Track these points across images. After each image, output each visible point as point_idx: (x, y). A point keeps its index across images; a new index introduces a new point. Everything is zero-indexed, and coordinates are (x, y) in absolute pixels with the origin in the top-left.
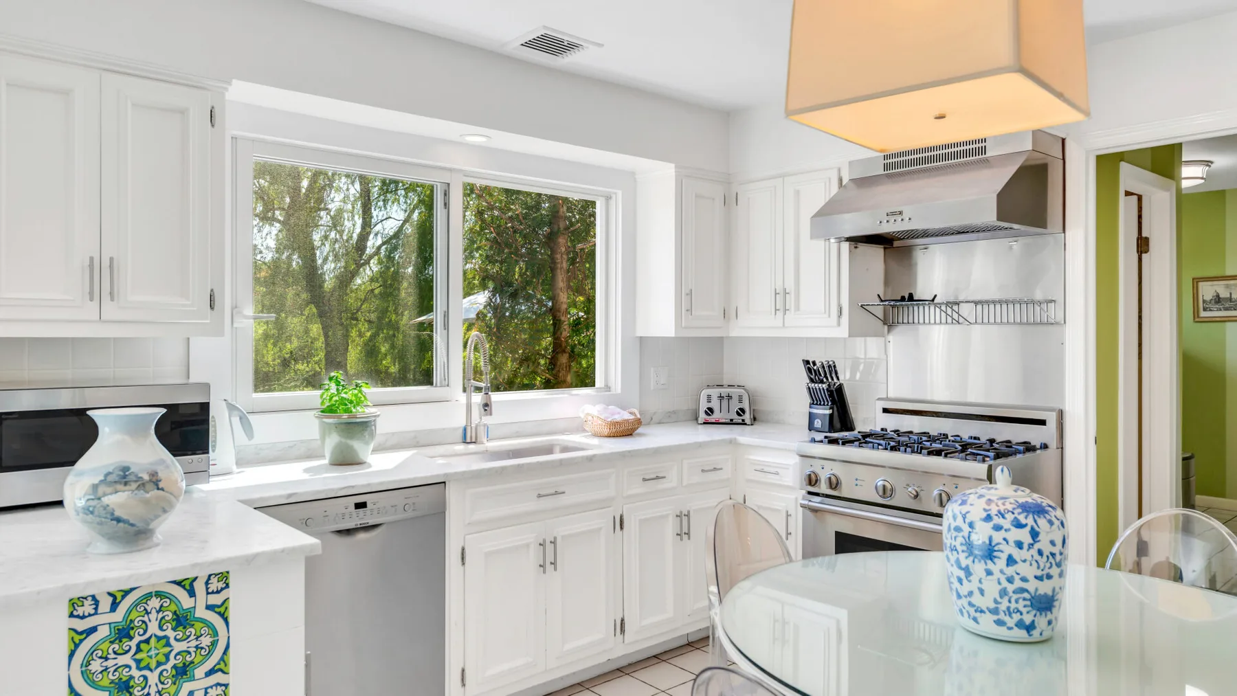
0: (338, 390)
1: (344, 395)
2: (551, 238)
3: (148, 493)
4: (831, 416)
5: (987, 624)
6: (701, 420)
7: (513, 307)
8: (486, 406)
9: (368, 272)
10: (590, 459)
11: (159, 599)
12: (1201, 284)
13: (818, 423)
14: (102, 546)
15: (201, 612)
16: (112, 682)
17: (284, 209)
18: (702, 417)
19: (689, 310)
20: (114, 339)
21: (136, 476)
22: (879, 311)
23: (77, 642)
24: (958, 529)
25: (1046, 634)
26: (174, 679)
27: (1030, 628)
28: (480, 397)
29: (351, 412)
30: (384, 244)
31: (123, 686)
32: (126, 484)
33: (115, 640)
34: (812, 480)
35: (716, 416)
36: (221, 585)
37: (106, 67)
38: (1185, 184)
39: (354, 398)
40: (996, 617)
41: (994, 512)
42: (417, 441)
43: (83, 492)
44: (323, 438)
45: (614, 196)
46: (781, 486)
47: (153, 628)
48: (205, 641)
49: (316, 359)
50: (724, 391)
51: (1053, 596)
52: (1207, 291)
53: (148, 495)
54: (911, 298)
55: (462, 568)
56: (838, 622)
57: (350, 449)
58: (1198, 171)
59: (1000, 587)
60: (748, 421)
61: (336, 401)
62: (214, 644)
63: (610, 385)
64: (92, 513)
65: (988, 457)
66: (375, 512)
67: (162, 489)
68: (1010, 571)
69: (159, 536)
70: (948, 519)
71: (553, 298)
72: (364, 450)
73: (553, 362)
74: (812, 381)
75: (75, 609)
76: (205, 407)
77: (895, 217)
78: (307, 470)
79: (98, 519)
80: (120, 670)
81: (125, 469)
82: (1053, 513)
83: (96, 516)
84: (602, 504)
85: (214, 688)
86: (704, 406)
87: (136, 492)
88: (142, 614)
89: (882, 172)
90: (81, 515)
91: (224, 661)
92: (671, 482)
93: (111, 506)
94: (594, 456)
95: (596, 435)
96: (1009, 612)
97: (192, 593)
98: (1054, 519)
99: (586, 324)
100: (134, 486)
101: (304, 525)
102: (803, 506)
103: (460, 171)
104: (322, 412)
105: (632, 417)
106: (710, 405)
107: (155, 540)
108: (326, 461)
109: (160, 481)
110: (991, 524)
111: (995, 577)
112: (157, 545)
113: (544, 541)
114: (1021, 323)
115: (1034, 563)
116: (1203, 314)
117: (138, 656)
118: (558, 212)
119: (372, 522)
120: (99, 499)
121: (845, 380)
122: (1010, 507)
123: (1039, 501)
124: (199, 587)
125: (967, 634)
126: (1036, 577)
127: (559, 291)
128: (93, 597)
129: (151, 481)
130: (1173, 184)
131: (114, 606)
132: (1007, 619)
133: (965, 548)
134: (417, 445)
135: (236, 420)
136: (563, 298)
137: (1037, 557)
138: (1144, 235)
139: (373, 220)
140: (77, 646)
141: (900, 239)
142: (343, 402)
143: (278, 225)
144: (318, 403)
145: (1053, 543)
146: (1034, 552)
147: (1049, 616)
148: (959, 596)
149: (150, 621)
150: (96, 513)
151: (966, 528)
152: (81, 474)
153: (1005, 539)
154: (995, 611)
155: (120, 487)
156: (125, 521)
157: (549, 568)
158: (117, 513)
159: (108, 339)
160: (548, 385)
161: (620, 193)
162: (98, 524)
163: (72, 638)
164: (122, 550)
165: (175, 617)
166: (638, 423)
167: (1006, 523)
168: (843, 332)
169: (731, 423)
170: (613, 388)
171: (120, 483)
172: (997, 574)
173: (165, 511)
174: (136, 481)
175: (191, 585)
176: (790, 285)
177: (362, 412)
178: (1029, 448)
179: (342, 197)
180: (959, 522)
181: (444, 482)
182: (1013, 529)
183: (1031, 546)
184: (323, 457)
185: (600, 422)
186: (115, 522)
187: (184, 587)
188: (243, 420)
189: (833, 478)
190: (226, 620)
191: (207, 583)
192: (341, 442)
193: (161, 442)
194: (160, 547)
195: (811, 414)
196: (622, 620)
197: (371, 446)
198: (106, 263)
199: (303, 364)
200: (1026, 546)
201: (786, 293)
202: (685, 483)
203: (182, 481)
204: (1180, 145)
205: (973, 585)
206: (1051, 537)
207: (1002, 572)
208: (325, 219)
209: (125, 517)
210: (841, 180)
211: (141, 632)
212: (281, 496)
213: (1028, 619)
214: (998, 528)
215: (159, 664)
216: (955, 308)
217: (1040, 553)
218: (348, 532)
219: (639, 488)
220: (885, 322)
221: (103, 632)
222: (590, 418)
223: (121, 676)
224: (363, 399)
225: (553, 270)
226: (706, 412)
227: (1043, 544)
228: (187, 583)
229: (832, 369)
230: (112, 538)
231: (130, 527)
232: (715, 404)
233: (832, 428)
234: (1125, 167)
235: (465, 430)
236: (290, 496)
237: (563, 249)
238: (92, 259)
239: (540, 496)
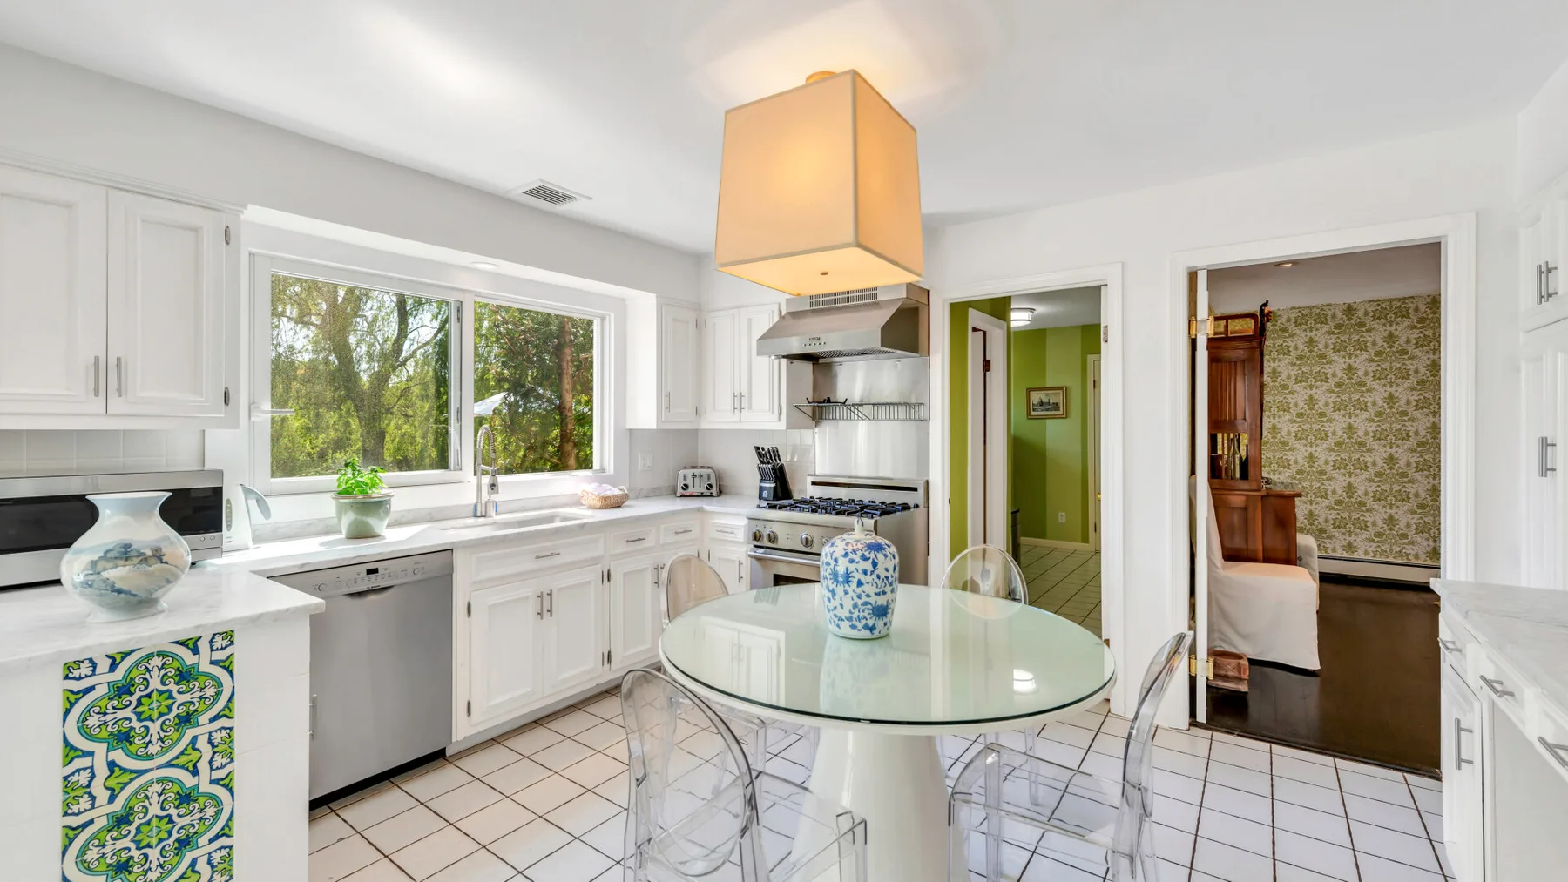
0: (353, 474)
1: (360, 479)
2: (558, 350)
3: (150, 566)
4: (775, 488)
5: (845, 629)
6: (678, 494)
7: (525, 404)
8: (493, 486)
9: (404, 372)
10: (582, 526)
11: (161, 658)
12: (1032, 393)
13: (765, 494)
14: (103, 615)
15: (205, 667)
16: (111, 734)
17: (319, 314)
18: (680, 491)
19: (668, 409)
20: (124, 431)
21: (138, 552)
22: (809, 410)
23: (73, 701)
24: (828, 564)
25: (883, 633)
26: (176, 727)
27: (872, 629)
28: (488, 479)
29: (367, 493)
30: (419, 348)
31: (123, 737)
32: (127, 559)
33: (115, 696)
34: (757, 537)
35: (691, 490)
36: (226, 642)
37: (111, 184)
38: (1013, 324)
39: (369, 481)
40: (851, 623)
41: (850, 550)
42: (433, 516)
43: (82, 568)
44: (339, 517)
45: (607, 317)
46: (735, 542)
47: (155, 683)
48: (210, 692)
49: (354, 448)
50: (697, 472)
51: (887, 606)
52: (1036, 397)
53: (150, 569)
54: (829, 400)
55: (468, 619)
56: (778, 642)
57: (367, 524)
58: (1026, 315)
59: (852, 602)
60: (715, 494)
61: (352, 484)
62: (218, 694)
63: (604, 467)
64: (91, 586)
65: (876, 514)
66: (386, 576)
67: (166, 563)
68: (859, 590)
69: (165, 605)
70: (823, 558)
71: (560, 397)
72: (379, 525)
73: (561, 449)
74: (762, 462)
75: (70, 672)
76: (218, 492)
77: (815, 342)
78: (322, 544)
79: (98, 592)
80: (120, 723)
81: (127, 546)
82: (888, 549)
83: (95, 589)
84: (595, 561)
85: (219, 731)
86: (680, 483)
87: (139, 566)
88: (144, 672)
89: (808, 308)
90: (79, 588)
91: (229, 708)
92: (650, 542)
93: (112, 579)
94: (586, 524)
95: (590, 508)
96: (859, 619)
97: (195, 651)
98: (888, 554)
99: (585, 420)
100: (136, 561)
101: (316, 590)
102: (751, 556)
103: (470, 291)
104: (339, 493)
105: (621, 492)
106: (685, 482)
107: (159, 607)
108: (343, 536)
109: (164, 555)
110: (847, 559)
111: (849, 595)
112: (162, 612)
113: (542, 593)
114: (915, 420)
115: (875, 584)
116: (1033, 413)
117: (139, 709)
118: (564, 328)
119: (383, 585)
120: (99, 573)
121: (786, 462)
122: (860, 546)
123: (880, 541)
124: (203, 646)
125: (835, 637)
126: (875, 594)
127: (565, 392)
128: (91, 660)
129: (154, 556)
130: (1005, 324)
131: (113, 666)
132: (857, 623)
133: (831, 577)
134: (432, 520)
135: (253, 503)
136: (568, 397)
137: (877, 580)
138: (987, 359)
139: (409, 328)
140: (72, 705)
141: (823, 357)
142: (358, 484)
143: (313, 328)
144: (334, 486)
145: (887, 570)
146: (874, 576)
147: (885, 620)
148: (829, 611)
149: (151, 677)
150: (95, 585)
151: (833, 563)
152: (80, 551)
153: (856, 569)
154: (850, 619)
155: (122, 562)
156: (126, 593)
157: (546, 614)
158: (118, 586)
159: (117, 431)
160: (555, 468)
161: (613, 315)
162: (98, 596)
163: (68, 698)
164: (122, 619)
165: (177, 673)
166: (626, 497)
167: (857, 558)
168: (782, 425)
169: (702, 495)
170: (607, 469)
171: (121, 558)
172: (851, 593)
173: (169, 582)
174: (139, 556)
175: (195, 644)
176: (745, 391)
177: (377, 493)
178: (905, 507)
179: (379, 306)
180: (829, 559)
181: (452, 550)
182: (861, 561)
183: (872, 572)
184: (340, 532)
185: (594, 497)
186: (116, 594)
187: (187, 646)
188: (260, 502)
189: (771, 534)
190: (231, 673)
191: (211, 642)
192: (355, 520)
193: (165, 521)
194: (163, 615)
195: (760, 487)
196: (609, 653)
197: (386, 522)
198: (112, 362)
199: (341, 453)
200: (869, 573)
201: (741, 396)
202: (662, 542)
203: (188, 555)
204: (1010, 297)
205: (836, 603)
206: (885, 566)
207: (854, 591)
208: (362, 324)
209: (126, 588)
210: (780, 312)
211: (142, 687)
212: (295, 566)
213: (871, 623)
214: (852, 561)
215: (161, 715)
216: (860, 408)
217: (878, 577)
218: (360, 594)
219: (623, 548)
220: (813, 418)
221: (102, 690)
222: (586, 494)
223: (121, 728)
224: (378, 481)
225: (560, 375)
226: (683, 488)
227: (880, 571)
228: (190, 643)
229: (775, 453)
230: (112, 607)
231: (132, 597)
232: (689, 482)
233: (776, 497)
234: (972, 312)
235: (476, 506)
236: (303, 565)
237: (569, 358)
238: (97, 359)
239: (537, 557)
